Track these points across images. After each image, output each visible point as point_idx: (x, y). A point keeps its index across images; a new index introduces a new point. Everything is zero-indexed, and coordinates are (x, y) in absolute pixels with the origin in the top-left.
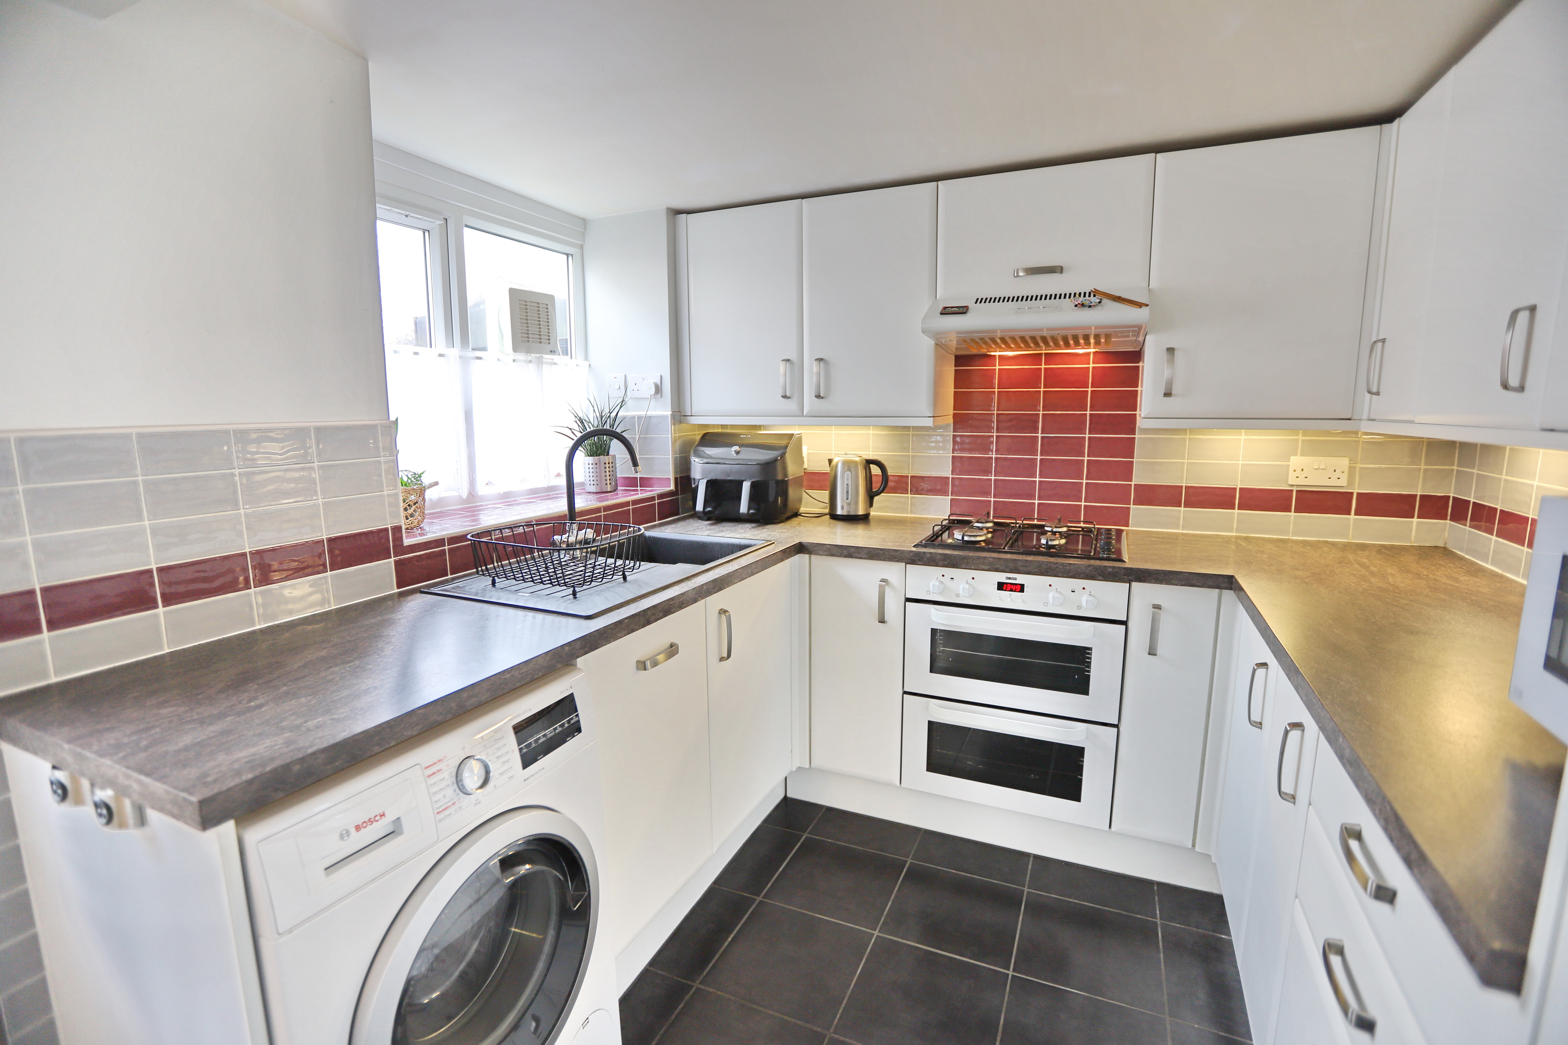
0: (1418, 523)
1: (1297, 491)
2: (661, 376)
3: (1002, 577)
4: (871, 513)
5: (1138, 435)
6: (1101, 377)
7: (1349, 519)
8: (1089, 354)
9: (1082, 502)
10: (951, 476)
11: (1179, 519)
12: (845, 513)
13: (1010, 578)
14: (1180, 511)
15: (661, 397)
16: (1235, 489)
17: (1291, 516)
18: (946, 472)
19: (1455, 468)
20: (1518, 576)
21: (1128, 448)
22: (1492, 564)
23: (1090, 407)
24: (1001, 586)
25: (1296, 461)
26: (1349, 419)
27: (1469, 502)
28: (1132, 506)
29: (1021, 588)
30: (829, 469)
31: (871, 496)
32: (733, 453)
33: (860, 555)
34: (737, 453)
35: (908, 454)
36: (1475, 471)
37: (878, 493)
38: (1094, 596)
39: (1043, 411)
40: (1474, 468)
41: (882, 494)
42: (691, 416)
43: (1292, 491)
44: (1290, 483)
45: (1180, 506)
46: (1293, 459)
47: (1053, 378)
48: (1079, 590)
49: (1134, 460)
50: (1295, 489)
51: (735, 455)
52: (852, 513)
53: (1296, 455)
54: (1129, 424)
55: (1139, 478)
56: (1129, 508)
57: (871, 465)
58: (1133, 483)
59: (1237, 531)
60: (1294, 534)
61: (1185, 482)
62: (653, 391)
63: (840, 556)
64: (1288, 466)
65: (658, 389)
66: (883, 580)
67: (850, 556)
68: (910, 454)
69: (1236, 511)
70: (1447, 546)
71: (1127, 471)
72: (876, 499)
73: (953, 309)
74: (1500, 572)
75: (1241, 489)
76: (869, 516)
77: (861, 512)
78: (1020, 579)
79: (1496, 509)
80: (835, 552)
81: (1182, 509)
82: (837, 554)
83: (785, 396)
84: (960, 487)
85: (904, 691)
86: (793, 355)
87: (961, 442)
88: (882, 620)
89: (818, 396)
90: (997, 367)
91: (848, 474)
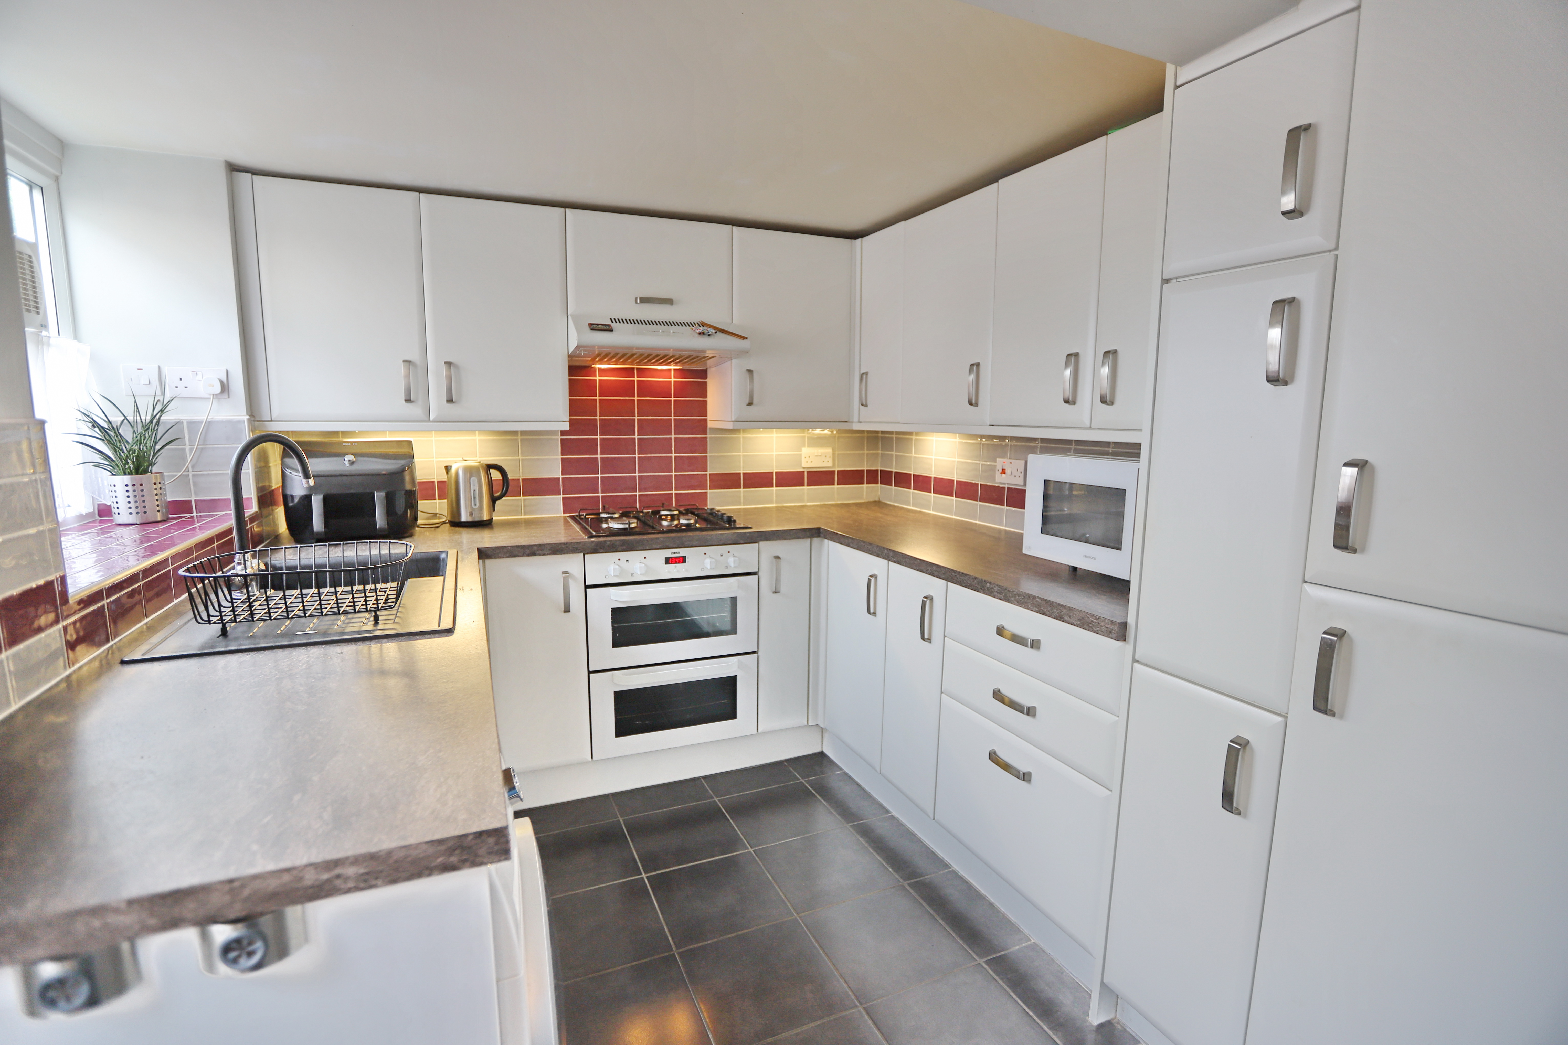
0: (867, 487)
1: (807, 472)
2: (227, 371)
3: (669, 553)
4: (494, 518)
5: (709, 435)
6: (681, 389)
7: (834, 488)
8: (670, 370)
9: (672, 490)
10: (561, 477)
11: (740, 497)
12: (470, 519)
13: (674, 553)
14: (740, 491)
15: (229, 397)
16: (772, 473)
17: (804, 489)
18: (556, 472)
19: (880, 452)
20: (930, 510)
21: (702, 445)
22: (912, 506)
23: (674, 413)
24: (668, 561)
25: (806, 451)
26: (846, 422)
27: (892, 472)
28: (709, 491)
29: (682, 560)
30: (446, 477)
31: (494, 500)
32: (347, 463)
33: (543, 552)
34: (352, 463)
35: (517, 458)
36: (894, 453)
37: (500, 498)
38: (736, 557)
39: (638, 416)
40: (892, 451)
41: (504, 498)
42: (271, 421)
43: (804, 472)
44: (803, 466)
45: (740, 488)
46: (803, 449)
47: (644, 389)
48: (725, 554)
49: (708, 455)
50: (806, 470)
51: (348, 465)
52: (477, 519)
53: (804, 447)
54: (702, 426)
55: (713, 468)
56: (706, 493)
57: (491, 470)
58: (708, 473)
59: (777, 502)
60: (808, 501)
61: (742, 469)
62: (218, 389)
63: (523, 555)
64: (801, 455)
65: (225, 388)
66: (564, 573)
67: (533, 554)
68: (520, 457)
69: (774, 488)
70: (880, 500)
71: (702, 464)
72: (497, 502)
73: (600, 326)
74: (919, 509)
75: (776, 473)
76: (492, 522)
77: (486, 518)
78: (682, 552)
79: (910, 474)
80: (517, 553)
81: (742, 490)
82: (519, 554)
83: (408, 400)
84: (570, 486)
85: (589, 672)
86: (415, 356)
87: (567, 446)
88: (567, 610)
89: (450, 401)
90: (598, 378)
91: (474, 480)
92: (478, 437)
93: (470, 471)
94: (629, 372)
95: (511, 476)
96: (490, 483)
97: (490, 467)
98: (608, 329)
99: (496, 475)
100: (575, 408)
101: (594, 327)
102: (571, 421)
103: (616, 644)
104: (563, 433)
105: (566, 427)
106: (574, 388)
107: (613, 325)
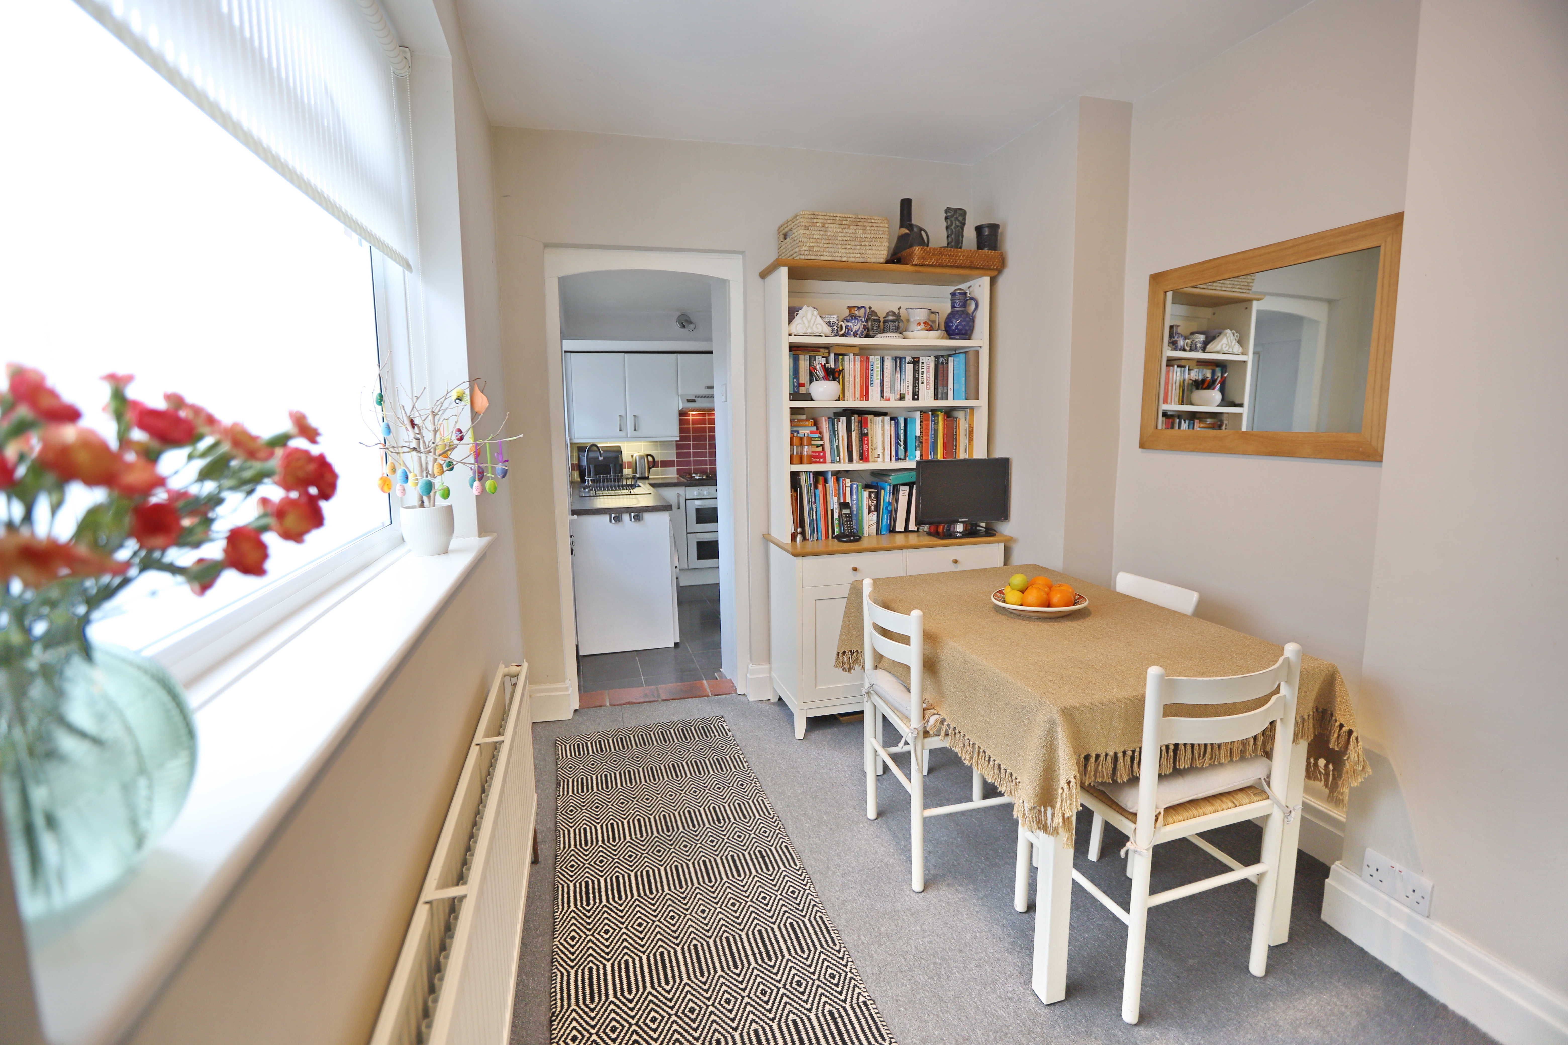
10: (676, 460)
18: (674, 458)
30: (633, 460)
31: (649, 469)
33: (669, 486)
35: (658, 452)
37: (652, 468)
39: (707, 433)
57: (648, 457)
63: (663, 486)
66: (677, 493)
68: (660, 452)
73: (691, 400)
76: (649, 477)
77: (646, 475)
80: (661, 485)
83: (620, 430)
84: (680, 464)
85: (687, 533)
86: (623, 414)
87: (678, 447)
88: (679, 508)
89: (635, 430)
90: (691, 418)
91: (642, 460)
92: (642, 444)
93: (641, 457)
94: (704, 415)
95: (656, 460)
96: (648, 462)
97: (648, 455)
98: (694, 401)
99: (650, 459)
100: (682, 430)
101: (689, 401)
102: (680, 437)
103: (698, 522)
104: (677, 441)
105: (678, 439)
106: (681, 422)
107: (696, 399)
